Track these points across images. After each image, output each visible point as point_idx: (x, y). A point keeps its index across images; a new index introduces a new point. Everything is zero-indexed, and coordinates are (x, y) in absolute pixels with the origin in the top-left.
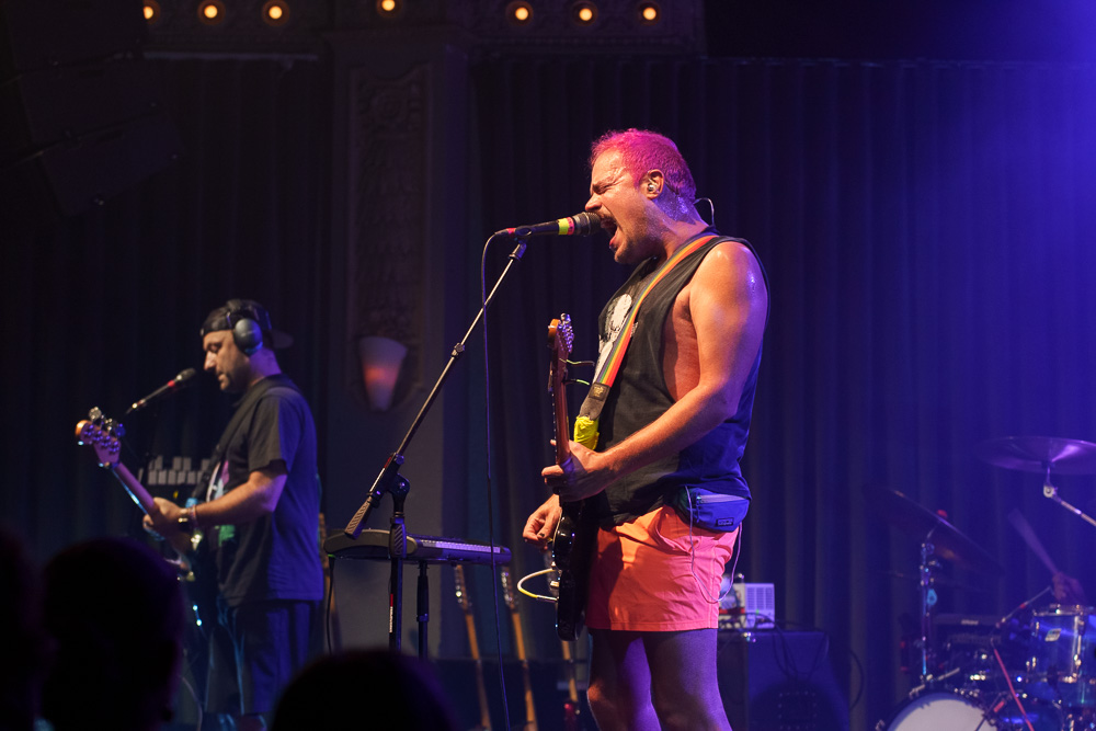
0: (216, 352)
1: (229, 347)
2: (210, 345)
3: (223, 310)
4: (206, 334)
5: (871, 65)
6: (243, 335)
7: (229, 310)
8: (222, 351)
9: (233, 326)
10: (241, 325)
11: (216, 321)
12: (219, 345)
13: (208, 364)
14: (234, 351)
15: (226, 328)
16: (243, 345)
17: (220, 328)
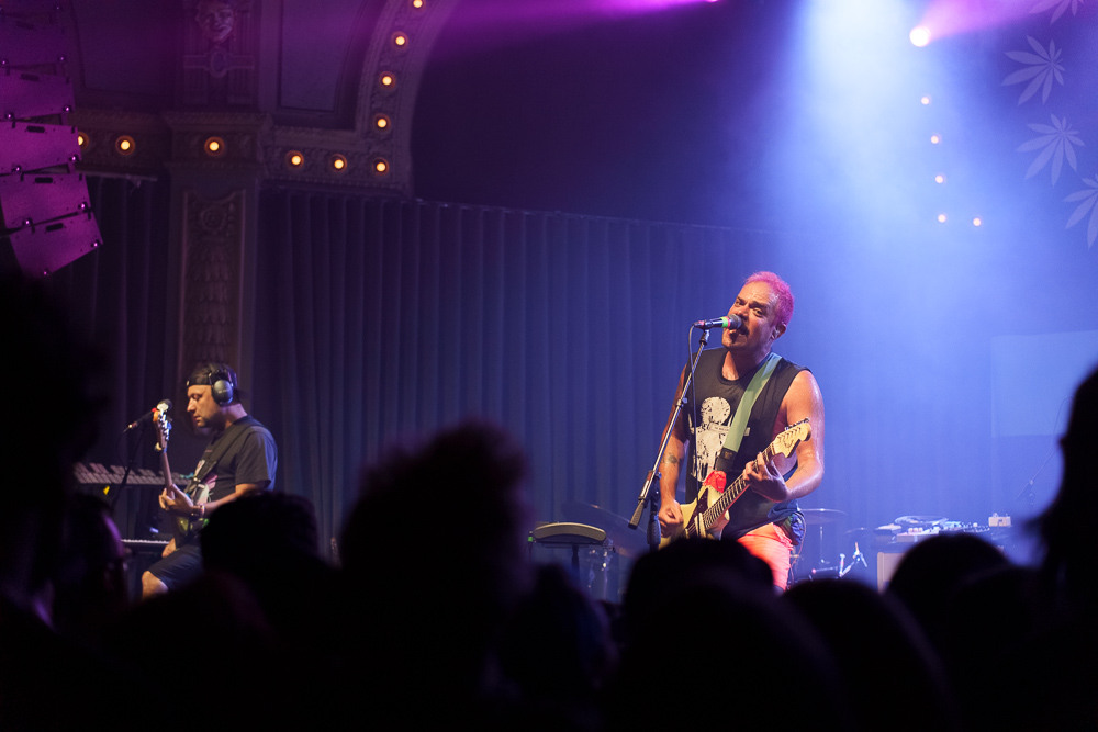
0: (198, 400)
1: (208, 399)
2: (193, 396)
3: (206, 370)
4: (190, 385)
5: (527, 213)
6: (220, 392)
7: (210, 371)
8: (202, 400)
9: (213, 384)
10: (218, 384)
11: (201, 376)
12: (200, 396)
13: (190, 407)
14: (211, 401)
15: (208, 384)
16: (220, 399)
17: (202, 383)
